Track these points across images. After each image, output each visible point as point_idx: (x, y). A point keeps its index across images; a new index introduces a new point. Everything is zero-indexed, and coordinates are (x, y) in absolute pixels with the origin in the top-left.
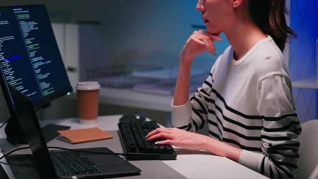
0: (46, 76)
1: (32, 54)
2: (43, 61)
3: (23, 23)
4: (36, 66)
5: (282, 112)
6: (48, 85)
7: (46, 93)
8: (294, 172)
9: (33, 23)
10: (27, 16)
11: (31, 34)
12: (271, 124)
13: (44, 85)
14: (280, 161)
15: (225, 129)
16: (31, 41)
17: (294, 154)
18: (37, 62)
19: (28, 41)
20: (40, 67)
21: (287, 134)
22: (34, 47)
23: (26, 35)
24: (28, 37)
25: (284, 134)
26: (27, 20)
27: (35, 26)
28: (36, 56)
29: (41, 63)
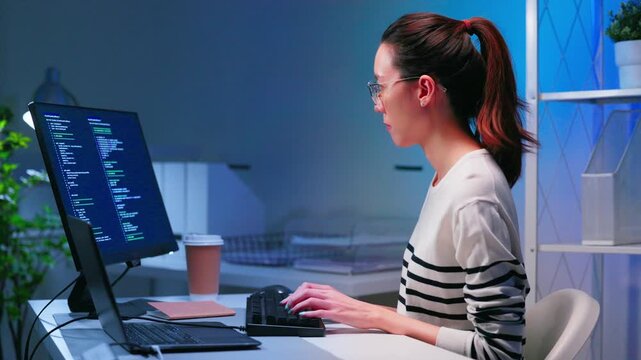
0: (133, 215)
1: (113, 183)
2: (128, 194)
3: (101, 140)
4: (118, 199)
5: (491, 258)
6: (134, 228)
7: (131, 238)
8: (521, 349)
9: (116, 142)
10: (108, 131)
11: (113, 156)
12: (475, 279)
13: (129, 227)
14: (496, 332)
15: (409, 291)
16: (112, 164)
17: (517, 319)
18: (120, 195)
19: (108, 165)
20: (123, 202)
21: (502, 290)
22: (117, 173)
23: (105, 156)
24: (108, 159)
25: (496, 290)
26: (107, 137)
27: (118, 146)
28: (119, 185)
29: (125, 197)
